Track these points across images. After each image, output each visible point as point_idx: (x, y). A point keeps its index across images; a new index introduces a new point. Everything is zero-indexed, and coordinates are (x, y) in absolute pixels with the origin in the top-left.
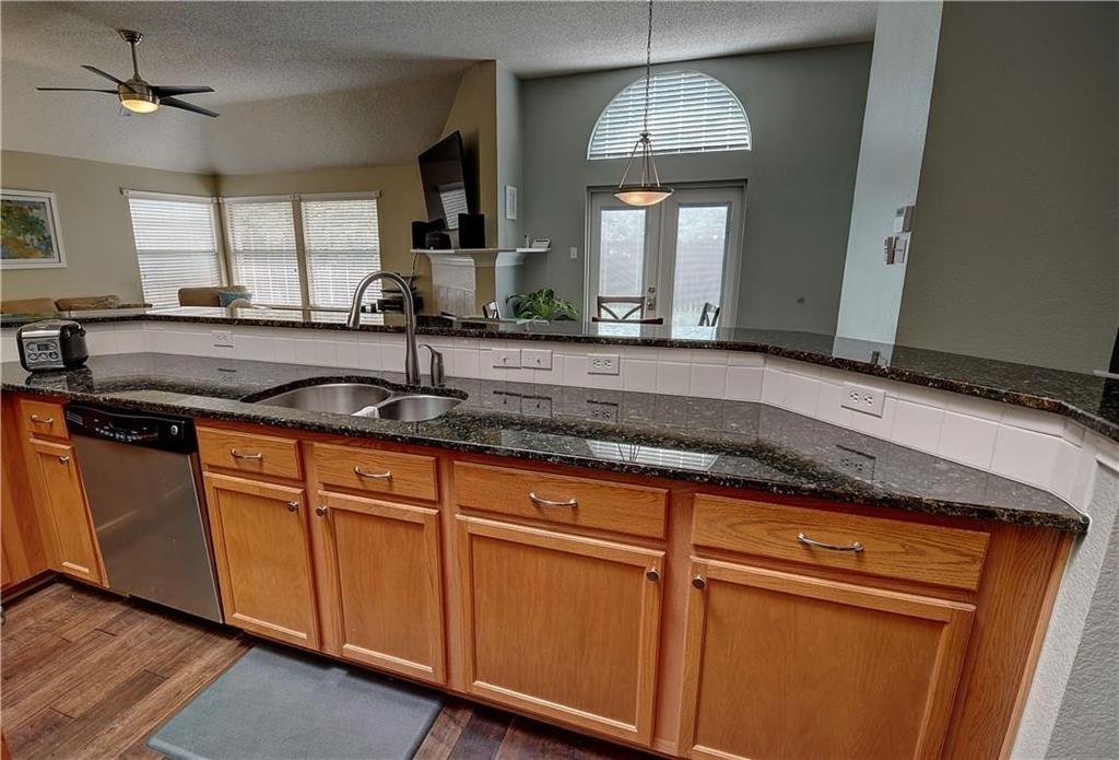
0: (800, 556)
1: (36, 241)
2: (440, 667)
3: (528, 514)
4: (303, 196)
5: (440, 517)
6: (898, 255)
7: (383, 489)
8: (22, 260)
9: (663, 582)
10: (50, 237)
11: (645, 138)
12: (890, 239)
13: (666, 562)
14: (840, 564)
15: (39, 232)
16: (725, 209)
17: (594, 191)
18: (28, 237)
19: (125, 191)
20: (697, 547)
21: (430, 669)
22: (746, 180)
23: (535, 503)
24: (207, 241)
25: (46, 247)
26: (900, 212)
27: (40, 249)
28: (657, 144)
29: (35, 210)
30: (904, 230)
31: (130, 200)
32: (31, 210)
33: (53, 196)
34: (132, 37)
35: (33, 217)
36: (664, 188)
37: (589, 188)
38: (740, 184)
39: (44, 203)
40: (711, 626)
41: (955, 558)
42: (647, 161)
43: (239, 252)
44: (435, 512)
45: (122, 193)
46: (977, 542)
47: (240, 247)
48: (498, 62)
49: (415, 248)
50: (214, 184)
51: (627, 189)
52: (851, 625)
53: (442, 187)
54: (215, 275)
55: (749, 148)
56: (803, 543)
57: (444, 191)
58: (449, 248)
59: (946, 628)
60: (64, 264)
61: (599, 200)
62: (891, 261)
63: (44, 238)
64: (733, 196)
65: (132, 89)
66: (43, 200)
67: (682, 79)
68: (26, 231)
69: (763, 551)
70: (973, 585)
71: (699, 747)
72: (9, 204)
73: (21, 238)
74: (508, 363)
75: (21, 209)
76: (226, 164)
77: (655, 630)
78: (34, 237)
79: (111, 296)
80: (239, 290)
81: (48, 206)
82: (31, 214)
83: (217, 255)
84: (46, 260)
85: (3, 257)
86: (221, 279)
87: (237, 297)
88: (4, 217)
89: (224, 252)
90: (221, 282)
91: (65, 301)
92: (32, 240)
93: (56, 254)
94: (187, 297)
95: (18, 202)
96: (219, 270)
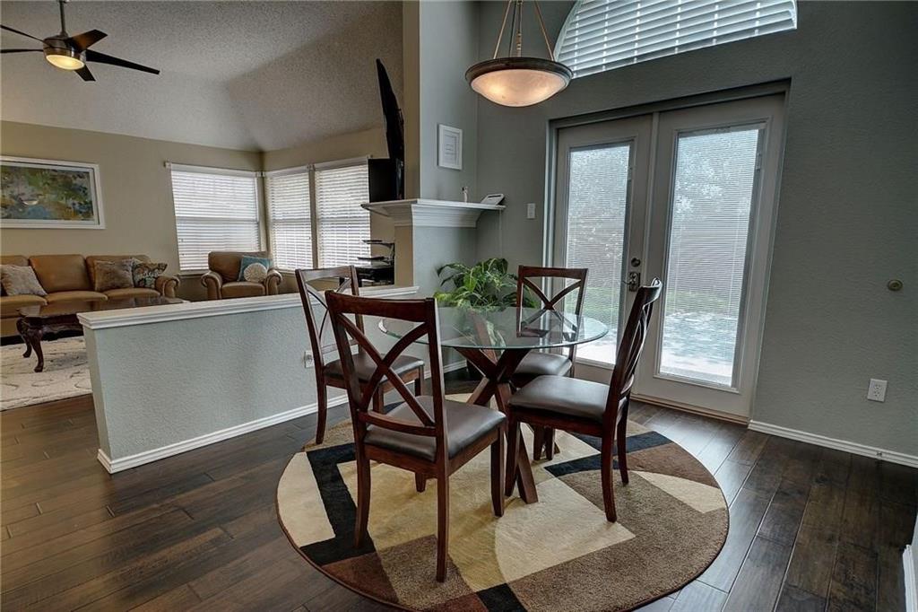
1: (77, 205)
8: (63, 221)
10: (91, 202)
15: (81, 198)
18: (70, 202)
19: (167, 164)
22: (788, 81)
24: (250, 210)
25: (86, 211)
27: (81, 212)
29: (78, 179)
31: (173, 173)
32: (75, 178)
33: (96, 167)
35: (76, 185)
37: (551, 121)
39: (88, 173)
43: (277, 221)
45: (165, 166)
47: (279, 217)
50: (258, 160)
54: (256, 241)
60: (102, 226)
61: (567, 139)
63: (86, 203)
64: (770, 110)
66: (88, 170)
68: (68, 197)
72: (54, 173)
73: (63, 202)
75: (66, 177)
76: (266, 144)
78: (76, 202)
79: (141, 256)
80: (264, 256)
81: (91, 175)
82: (74, 182)
83: (258, 223)
84: (85, 222)
85: (45, 218)
86: (260, 246)
87: (256, 261)
88: (48, 184)
89: (265, 222)
90: (260, 249)
91: (93, 258)
92: (74, 204)
93: (95, 217)
94: (214, 260)
95: (63, 171)
96: (259, 238)
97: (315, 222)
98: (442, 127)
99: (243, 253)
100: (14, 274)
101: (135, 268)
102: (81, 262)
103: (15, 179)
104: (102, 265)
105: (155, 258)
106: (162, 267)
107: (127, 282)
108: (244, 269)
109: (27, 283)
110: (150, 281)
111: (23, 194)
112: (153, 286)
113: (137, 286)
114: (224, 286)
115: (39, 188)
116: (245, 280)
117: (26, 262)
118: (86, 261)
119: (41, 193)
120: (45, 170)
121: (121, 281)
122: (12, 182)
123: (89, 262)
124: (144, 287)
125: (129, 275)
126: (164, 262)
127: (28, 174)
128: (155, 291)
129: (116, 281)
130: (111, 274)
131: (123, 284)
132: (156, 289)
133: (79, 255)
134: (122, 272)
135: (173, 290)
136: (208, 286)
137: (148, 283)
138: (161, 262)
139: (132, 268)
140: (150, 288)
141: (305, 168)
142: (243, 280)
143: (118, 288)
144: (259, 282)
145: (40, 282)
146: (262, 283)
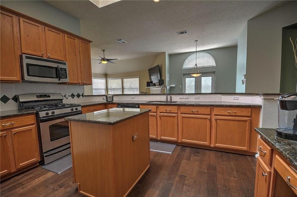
0: (228, 114)
2: (177, 139)
3: (191, 113)
4: (124, 78)
5: (178, 115)
6: (244, 83)
7: (170, 112)
9: (210, 120)
11: (196, 65)
12: (243, 80)
13: (211, 117)
14: (234, 115)
16: (211, 77)
17: (184, 75)
20: (215, 115)
21: (175, 139)
22: (215, 72)
23: (192, 111)
26: (243, 76)
28: (198, 66)
30: (245, 78)
34: (104, 51)
36: (200, 73)
37: (183, 74)
38: (214, 72)
40: (217, 126)
41: (247, 112)
42: (197, 68)
43: (109, 89)
44: (177, 114)
46: (250, 110)
48: (166, 52)
49: (147, 87)
50: (106, 76)
51: (193, 74)
52: (236, 123)
53: (151, 75)
54: (105, 93)
55: (215, 66)
56: (229, 112)
57: (152, 76)
58: (156, 86)
59: (248, 122)
61: (185, 76)
62: (243, 84)
64: (213, 75)
65: (104, 59)
67: (201, 54)
69: (224, 114)
70: (250, 115)
71: (217, 144)
74: (182, 98)
76: (109, 72)
77: (209, 127)
89: (107, 89)
97: (123, 89)
98: (168, 74)
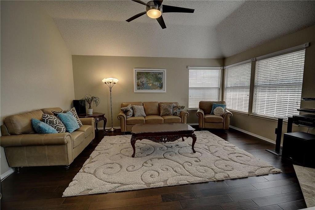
4: (257, 59)
10: (162, 83)
15: (160, 81)
19: (188, 67)
24: (216, 84)
25: (161, 87)
27: (159, 87)
29: (160, 75)
31: (189, 70)
32: (159, 74)
33: (165, 70)
43: (228, 88)
45: (187, 68)
47: (229, 86)
50: (223, 62)
54: (217, 97)
60: (165, 92)
68: (156, 81)
72: (153, 73)
73: (155, 83)
75: (156, 75)
79: (176, 103)
80: (222, 103)
81: (163, 73)
82: (158, 76)
83: (219, 89)
84: (160, 90)
85: (149, 89)
86: (219, 99)
87: (219, 106)
88: (151, 77)
89: (222, 88)
90: (219, 100)
91: (161, 103)
92: (157, 84)
93: (163, 89)
94: (202, 104)
95: (155, 72)
96: (219, 95)
97: (252, 87)
99: (214, 102)
100: (138, 109)
101: (174, 107)
102: (157, 105)
103: (142, 76)
104: (163, 106)
105: (180, 104)
106: (183, 107)
107: (171, 113)
108: (214, 109)
109: (141, 112)
110: (178, 113)
111: (144, 81)
112: (179, 115)
113: (174, 115)
114: (206, 117)
115: (148, 79)
116: (214, 114)
117: (142, 104)
118: (159, 104)
119: (149, 80)
120: (150, 72)
121: (169, 113)
122: (141, 77)
123: (160, 105)
124: (176, 115)
125: (171, 110)
126: (184, 106)
127: (146, 75)
128: (179, 118)
129: (167, 113)
130: (166, 109)
131: (169, 114)
132: (180, 117)
133: (157, 102)
134: (169, 109)
135: (186, 117)
136: (199, 116)
137: (178, 114)
138: (182, 105)
139: (173, 107)
140: (178, 116)
141: (250, 60)
142: (213, 114)
143: (168, 115)
144: (221, 116)
145: (145, 112)
146: (222, 116)
